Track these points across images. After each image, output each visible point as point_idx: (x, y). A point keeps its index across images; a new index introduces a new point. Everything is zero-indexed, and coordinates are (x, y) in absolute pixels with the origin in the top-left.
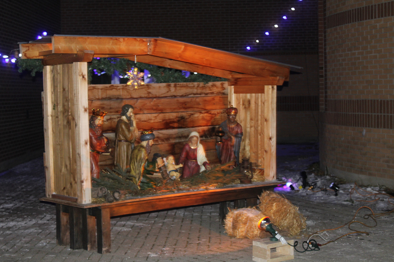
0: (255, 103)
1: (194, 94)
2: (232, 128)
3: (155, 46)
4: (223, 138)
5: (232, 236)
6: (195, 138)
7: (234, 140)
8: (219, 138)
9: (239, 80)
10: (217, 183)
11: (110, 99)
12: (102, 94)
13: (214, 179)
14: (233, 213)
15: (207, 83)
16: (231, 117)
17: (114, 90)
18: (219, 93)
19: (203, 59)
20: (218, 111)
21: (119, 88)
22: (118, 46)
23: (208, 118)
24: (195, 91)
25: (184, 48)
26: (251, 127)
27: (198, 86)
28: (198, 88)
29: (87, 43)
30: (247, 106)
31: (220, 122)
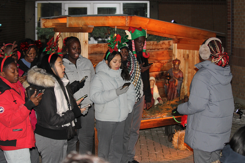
0: (192, 56)
1: (151, 50)
2: (176, 74)
3: (131, 20)
4: (170, 80)
5: (177, 149)
6: (153, 81)
7: (177, 81)
8: (167, 80)
9: (181, 40)
10: (168, 112)
11: (96, 53)
12: (91, 50)
13: (165, 110)
14: (178, 133)
15: (159, 42)
16: (176, 66)
17: (98, 47)
18: (166, 49)
19: (161, 28)
20: (166, 61)
21: (102, 46)
22: (108, 21)
23: (159, 66)
24: (151, 47)
25: (149, 21)
26: (189, 73)
27: (153, 44)
28: (154, 45)
29: (88, 20)
30: (186, 58)
31: (167, 69)
